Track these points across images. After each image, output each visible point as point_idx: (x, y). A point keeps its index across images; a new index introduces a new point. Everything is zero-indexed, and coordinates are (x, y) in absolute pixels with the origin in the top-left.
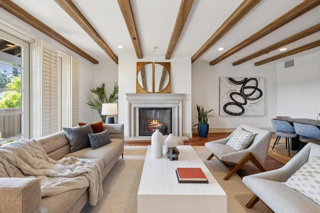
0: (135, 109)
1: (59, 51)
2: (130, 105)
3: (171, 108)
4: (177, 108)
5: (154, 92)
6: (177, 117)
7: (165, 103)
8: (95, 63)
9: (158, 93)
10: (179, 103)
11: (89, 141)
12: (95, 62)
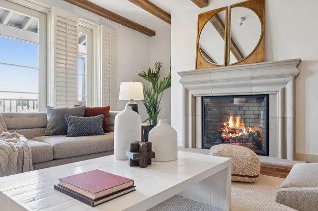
0: (195, 98)
1: (80, 19)
2: (186, 91)
3: (268, 95)
4: (279, 95)
5: (226, 65)
6: (279, 115)
7: (252, 85)
8: (150, 36)
9: (235, 64)
10: (286, 83)
11: (67, 127)
12: (151, 33)
